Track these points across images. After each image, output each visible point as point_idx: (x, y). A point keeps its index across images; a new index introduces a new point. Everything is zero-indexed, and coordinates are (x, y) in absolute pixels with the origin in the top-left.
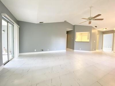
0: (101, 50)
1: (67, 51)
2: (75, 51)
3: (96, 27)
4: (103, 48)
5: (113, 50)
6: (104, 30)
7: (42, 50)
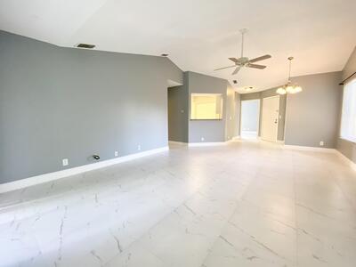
0: (238, 137)
1: (170, 148)
2: (190, 145)
3: (235, 82)
4: (242, 132)
5: (259, 135)
6: (248, 91)
7: (96, 158)
